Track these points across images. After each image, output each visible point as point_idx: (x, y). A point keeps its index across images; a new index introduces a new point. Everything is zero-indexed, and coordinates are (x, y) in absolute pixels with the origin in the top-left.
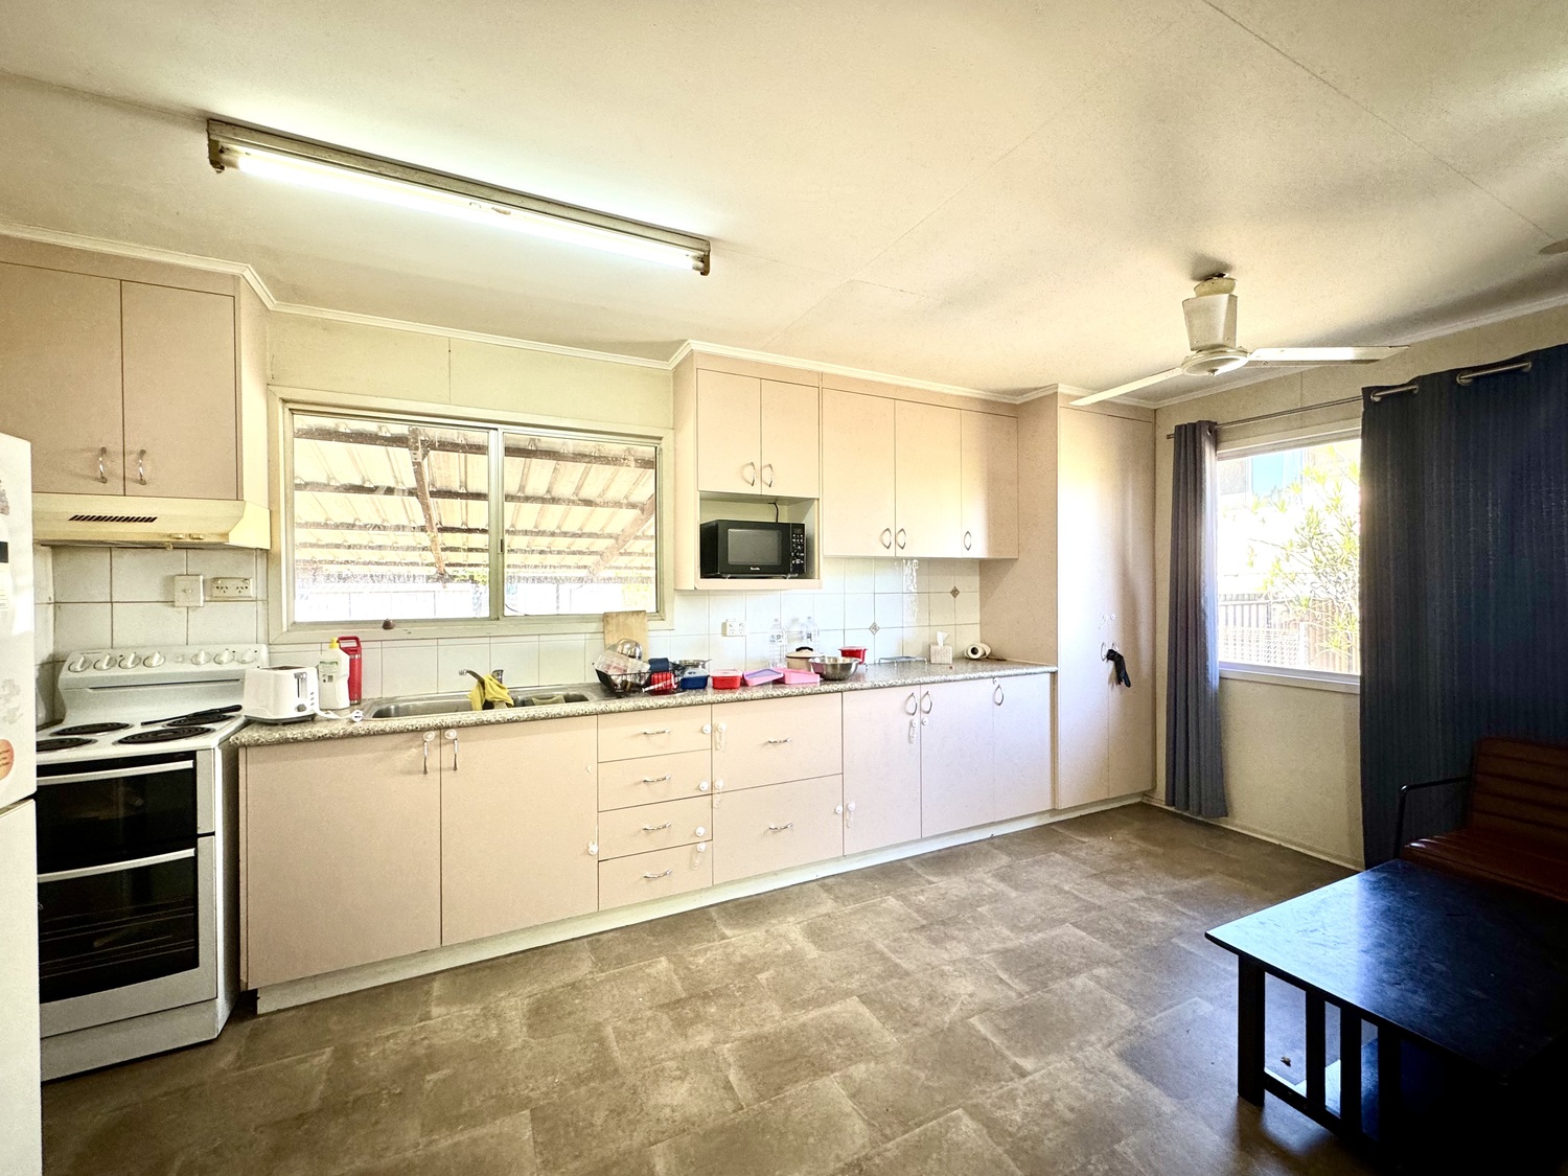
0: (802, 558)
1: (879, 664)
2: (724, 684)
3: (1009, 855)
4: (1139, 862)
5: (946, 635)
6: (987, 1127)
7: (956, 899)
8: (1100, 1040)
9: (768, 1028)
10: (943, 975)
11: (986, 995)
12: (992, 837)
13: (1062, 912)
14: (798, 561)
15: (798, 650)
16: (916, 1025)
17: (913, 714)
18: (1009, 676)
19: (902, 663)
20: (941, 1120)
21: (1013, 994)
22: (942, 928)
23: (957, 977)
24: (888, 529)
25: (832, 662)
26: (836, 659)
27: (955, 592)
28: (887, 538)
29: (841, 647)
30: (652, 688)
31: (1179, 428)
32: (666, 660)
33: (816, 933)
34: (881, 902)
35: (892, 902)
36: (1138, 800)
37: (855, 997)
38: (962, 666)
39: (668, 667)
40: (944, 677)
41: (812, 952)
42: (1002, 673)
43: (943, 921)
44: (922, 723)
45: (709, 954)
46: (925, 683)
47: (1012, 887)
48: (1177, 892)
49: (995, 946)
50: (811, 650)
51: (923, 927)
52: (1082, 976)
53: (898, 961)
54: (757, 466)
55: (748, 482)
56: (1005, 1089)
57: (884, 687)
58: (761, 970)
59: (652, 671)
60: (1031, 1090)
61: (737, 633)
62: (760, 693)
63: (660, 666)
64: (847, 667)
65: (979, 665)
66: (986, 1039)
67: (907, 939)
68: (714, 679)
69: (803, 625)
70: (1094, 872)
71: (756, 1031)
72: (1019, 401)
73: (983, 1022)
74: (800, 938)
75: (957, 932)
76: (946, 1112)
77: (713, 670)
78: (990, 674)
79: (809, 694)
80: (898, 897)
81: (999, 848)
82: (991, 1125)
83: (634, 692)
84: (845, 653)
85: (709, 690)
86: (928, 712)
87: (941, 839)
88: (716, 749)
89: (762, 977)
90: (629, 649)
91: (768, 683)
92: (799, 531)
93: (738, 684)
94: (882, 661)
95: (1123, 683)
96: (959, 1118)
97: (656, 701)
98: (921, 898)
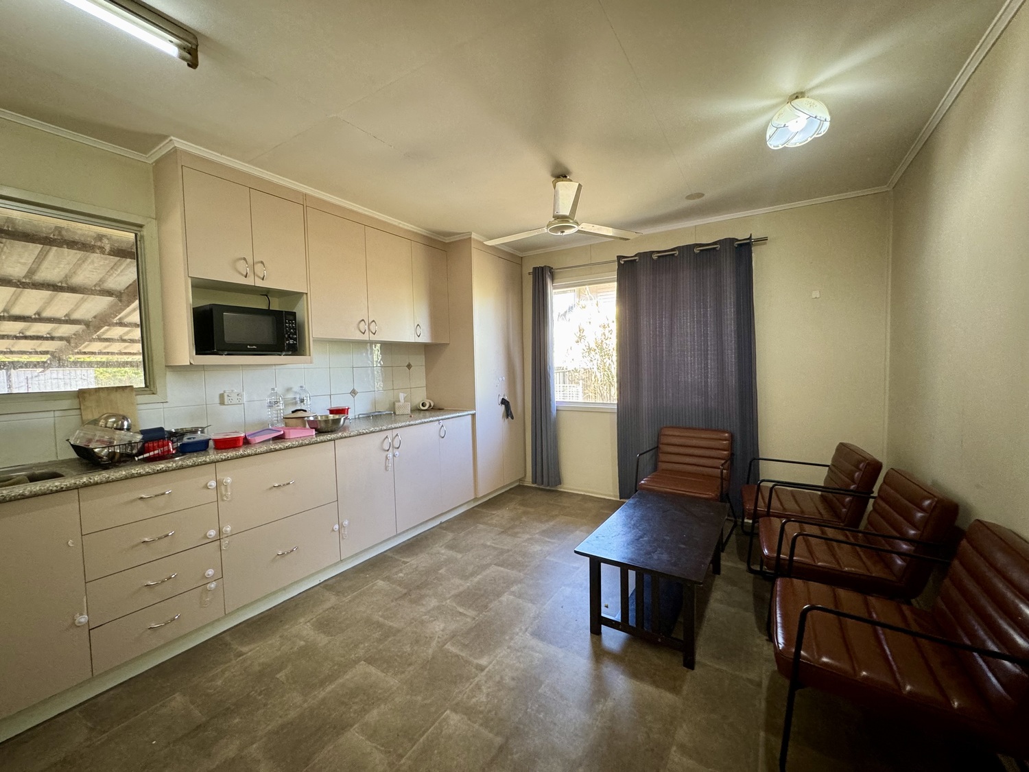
0: (295, 339)
1: (359, 418)
2: (225, 444)
3: (453, 532)
4: (524, 519)
5: (406, 395)
6: (465, 714)
7: (424, 569)
8: (521, 629)
9: (293, 714)
10: (422, 622)
11: (453, 626)
12: (441, 523)
13: (488, 560)
14: (291, 342)
15: (293, 412)
16: (410, 665)
17: (388, 450)
18: (448, 418)
19: (374, 417)
20: (437, 724)
21: (469, 620)
22: (418, 591)
23: (433, 621)
24: (363, 320)
25: (324, 418)
26: (327, 417)
27: (409, 366)
28: (363, 326)
29: (329, 407)
30: (146, 455)
31: (535, 269)
32: (161, 429)
33: (324, 625)
34: (373, 586)
35: (381, 583)
36: (518, 484)
37: (363, 662)
38: (416, 415)
39: (165, 435)
40: (408, 423)
41: (322, 640)
42: (444, 417)
43: (418, 586)
44: (394, 456)
45: (227, 674)
46: (395, 428)
47: (457, 552)
48: (544, 531)
49: (453, 592)
50: (305, 411)
51: (406, 594)
52: (505, 594)
53: (391, 624)
54: (250, 261)
55: (242, 275)
56: (474, 683)
57: (367, 433)
58: (280, 670)
59: (145, 441)
60: (489, 677)
61: (235, 401)
62: (264, 448)
63: (155, 437)
64: (337, 421)
65: (427, 414)
66: (457, 656)
67: (395, 606)
68: (216, 441)
69: (296, 393)
70: (502, 530)
71: (280, 721)
72: (447, 240)
73: (453, 644)
74: (312, 633)
75: (428, 591)
76: (439, 717)
77: (213, 434)
78: (437, 418)
79: (308, 444)
80: (383, 580)
81: (446, 529)
82: (469, 712)
83: (125, 462)
84: (332, 412)
85: (211, 451)
86: (398, 448)
87: (409, 532)
88: (223, 500)
89: (281, 676)
90: (114, 422)
91: (269, 440)
92: (291, 318)
93: (241, 443)
94: (360, 416)
95: (510, 418)
96: (448, 717)
97: (153, 467)
98: (401, 575)
